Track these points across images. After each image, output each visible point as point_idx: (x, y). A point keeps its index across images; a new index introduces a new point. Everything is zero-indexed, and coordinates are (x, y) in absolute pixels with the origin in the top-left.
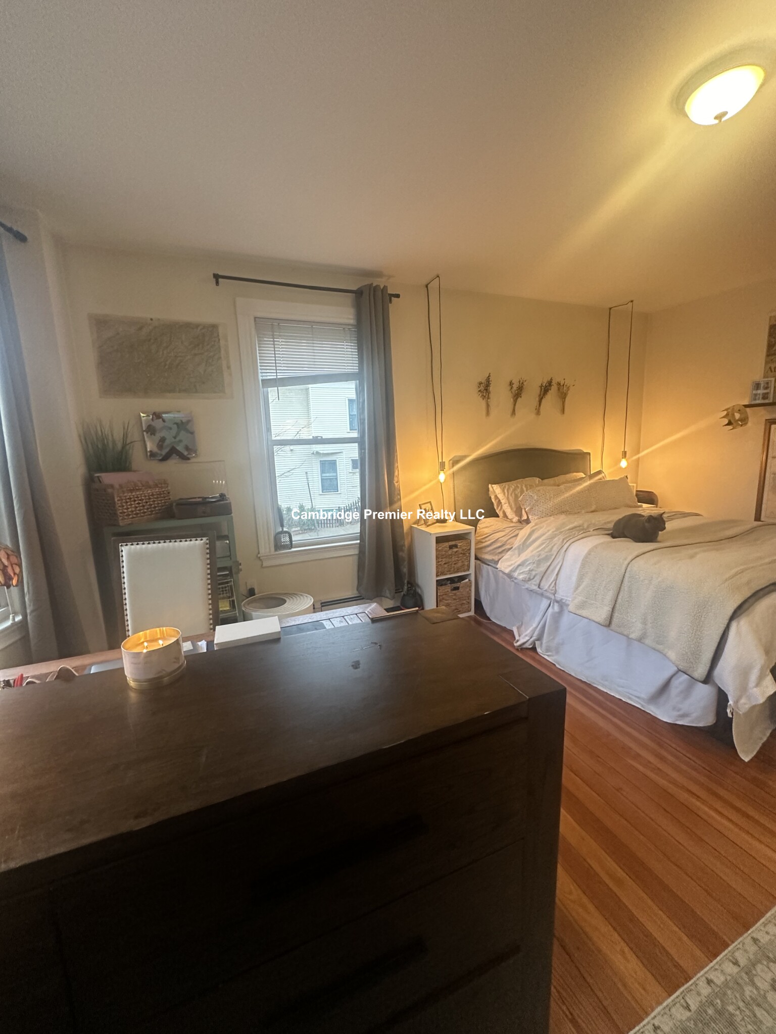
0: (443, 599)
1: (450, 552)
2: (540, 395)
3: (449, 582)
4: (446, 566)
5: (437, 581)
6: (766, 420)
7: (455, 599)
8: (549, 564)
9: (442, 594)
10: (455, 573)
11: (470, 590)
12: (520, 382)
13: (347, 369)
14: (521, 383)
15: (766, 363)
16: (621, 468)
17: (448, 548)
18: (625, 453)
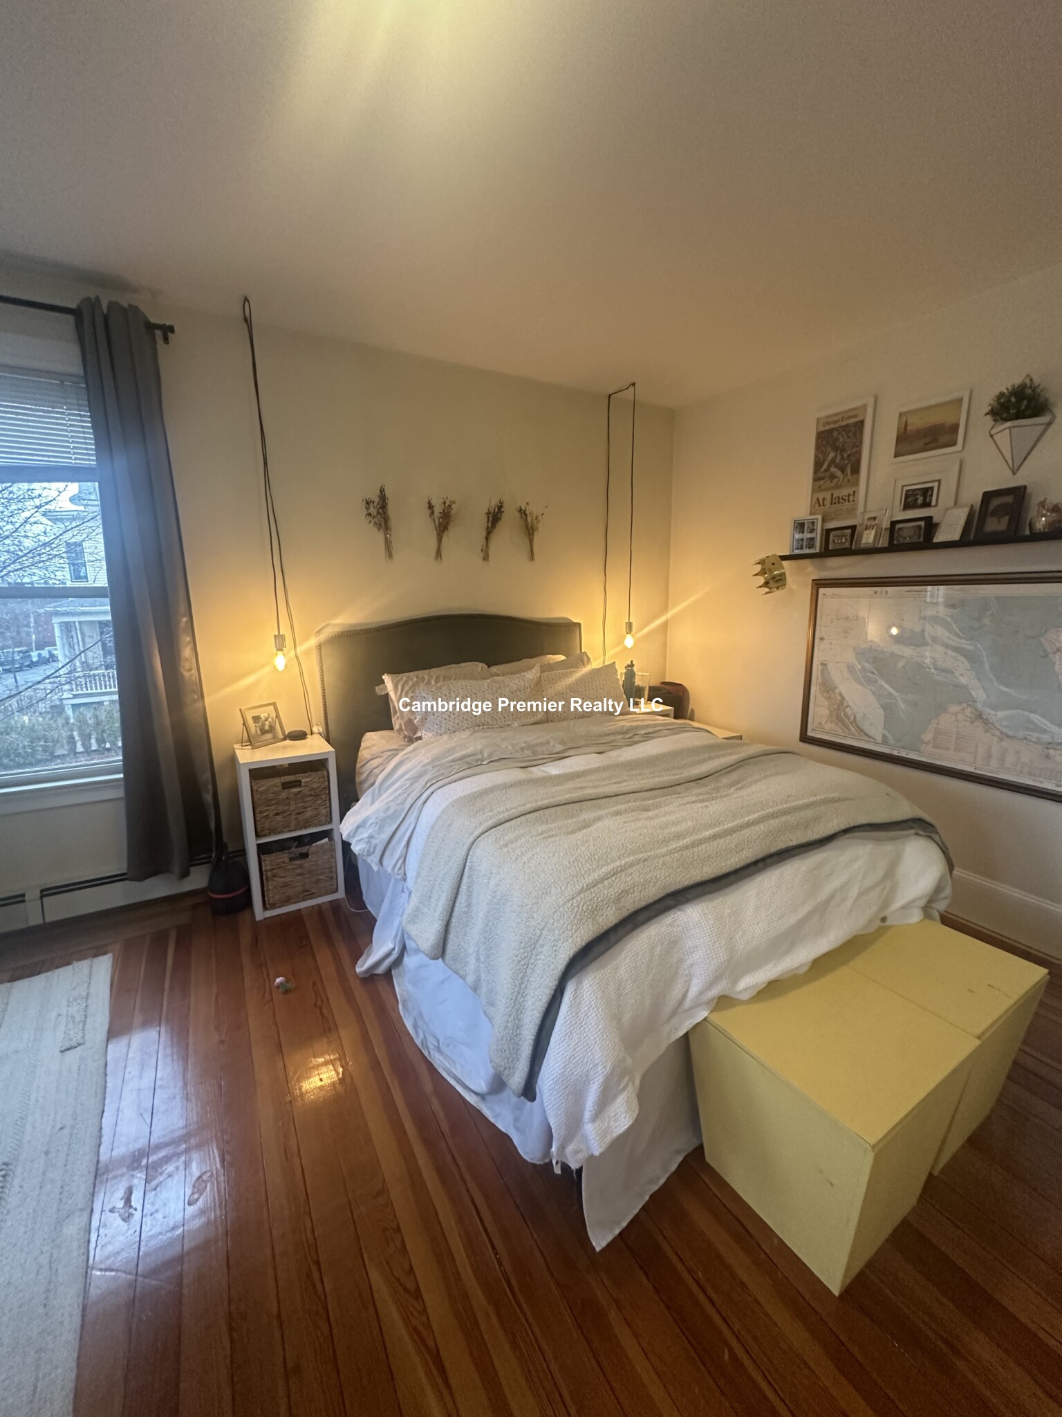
0: (274, 876)
1: (284, 795)
2: (488, 528)
3: (296, 843)
4: (279, 818)
5: (259, 845)
6: (813, 580)
7: (298, 875)
8: (395, 827)
9: (269, 868)
10: (301, 829)
11: (334, 857)
12: (444, 503)
13: (76, 459)
14: (447, 505)
15: (814, 491)
16: (626, 648)
17: (280, 788)
18: (629, 625)
